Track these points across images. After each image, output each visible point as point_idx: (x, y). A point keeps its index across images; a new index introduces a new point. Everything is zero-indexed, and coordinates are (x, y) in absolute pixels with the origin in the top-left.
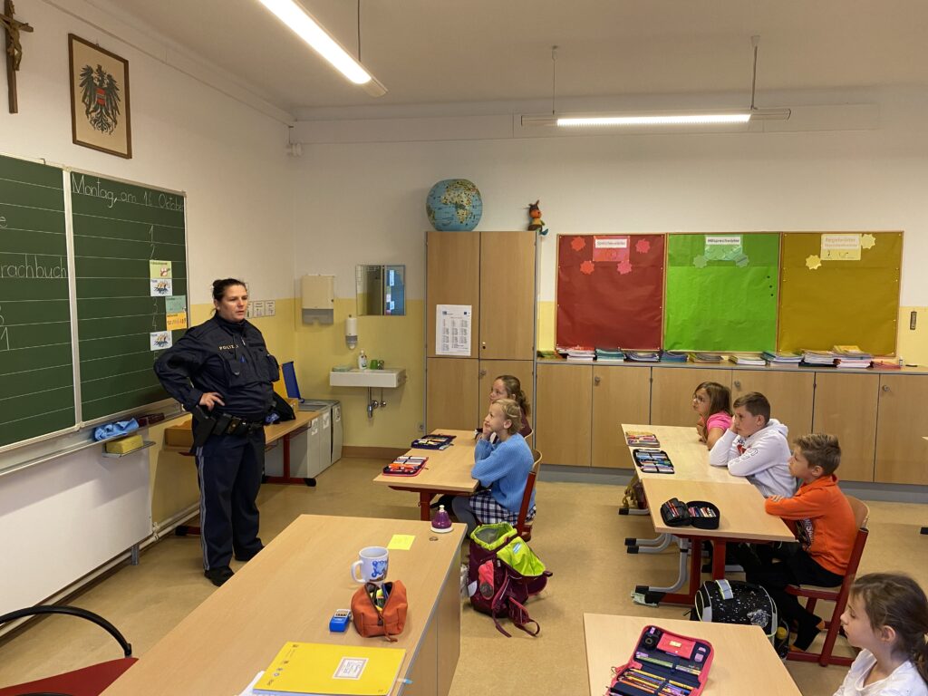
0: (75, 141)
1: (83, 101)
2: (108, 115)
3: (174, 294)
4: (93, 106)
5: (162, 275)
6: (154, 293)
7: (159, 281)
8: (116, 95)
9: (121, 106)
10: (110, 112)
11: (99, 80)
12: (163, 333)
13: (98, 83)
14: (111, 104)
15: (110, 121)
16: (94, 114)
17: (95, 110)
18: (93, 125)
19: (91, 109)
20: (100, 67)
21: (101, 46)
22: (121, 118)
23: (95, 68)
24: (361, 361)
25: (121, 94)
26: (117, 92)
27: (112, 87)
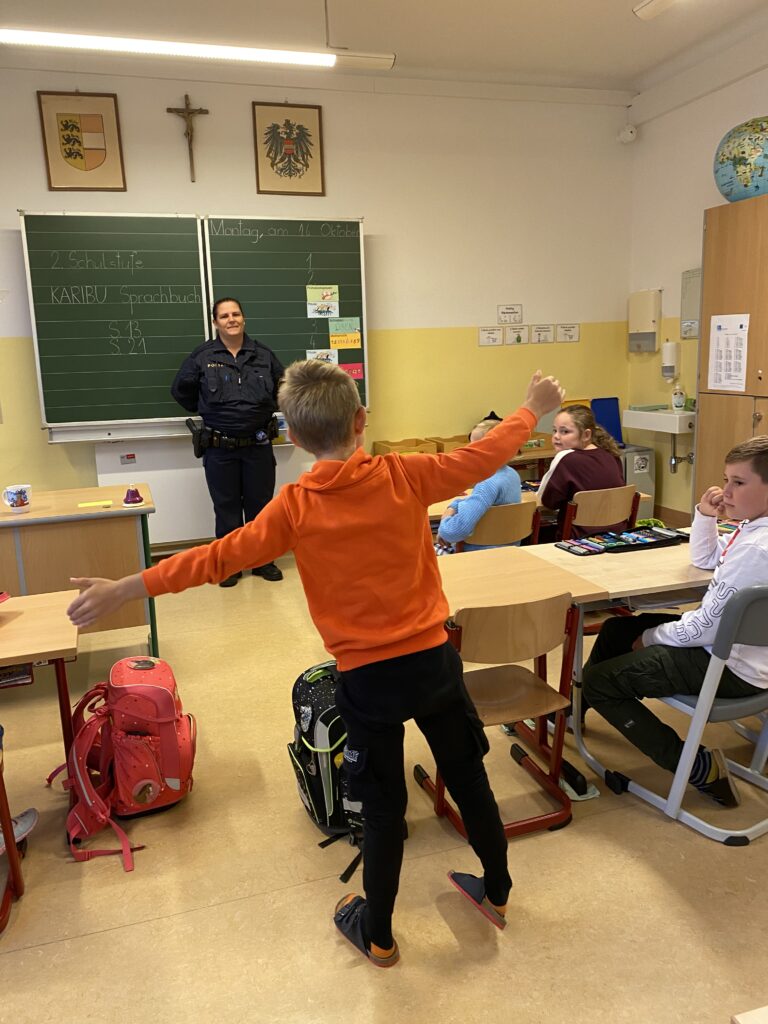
0: (259, 192)
1: (268, 156)
2: (298, 161)
3: (341, 316)
4: (279, 158)
5: (323, 298)
6: (311, 314)
7: (319, 304)
8: (308, 141)
9: (315, 151)
10: (300, 158)
11: (286, 133)
12: (325, 351)
13: (285, 136)
14: (302, 148)
15: (299, 166)
16: (280, 165)
17: (282, 160)
18: (280, 174)
19: (277, 161)
20: (288, 121)
21: (290, 102)
22: (314, 162)
23: (281, 123)
24: (675, 400)
25: (314, 139)
26: (309, 138)
27: (303, 133)
